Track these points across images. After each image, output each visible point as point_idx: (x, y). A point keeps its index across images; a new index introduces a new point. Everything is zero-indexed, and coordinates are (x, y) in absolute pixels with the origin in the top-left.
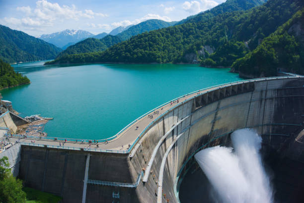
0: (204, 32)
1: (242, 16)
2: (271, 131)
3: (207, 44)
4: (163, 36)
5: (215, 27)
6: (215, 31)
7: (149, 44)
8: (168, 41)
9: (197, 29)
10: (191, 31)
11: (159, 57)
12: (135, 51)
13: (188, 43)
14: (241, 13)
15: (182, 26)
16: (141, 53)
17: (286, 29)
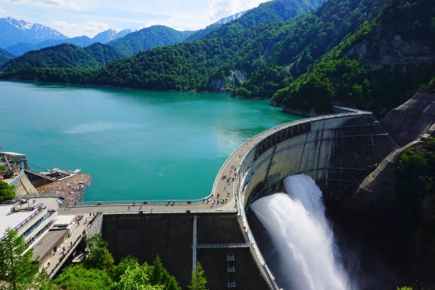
0: (233, 52)
1: (282, 30)
2: (327, 176)
3: (237, 67)
4: (181, 55)
5: (246, 45)
6: (247, 51)
7: (164, 64)
8: (188, 62)
9: (223, 48)
10: (216, 49)
11: (178, 83)
12: (147, 73)
13: (213, 65)
14: (280, 25)
15: (205, 42)
16: (155, 76)
17: (346, 50)
